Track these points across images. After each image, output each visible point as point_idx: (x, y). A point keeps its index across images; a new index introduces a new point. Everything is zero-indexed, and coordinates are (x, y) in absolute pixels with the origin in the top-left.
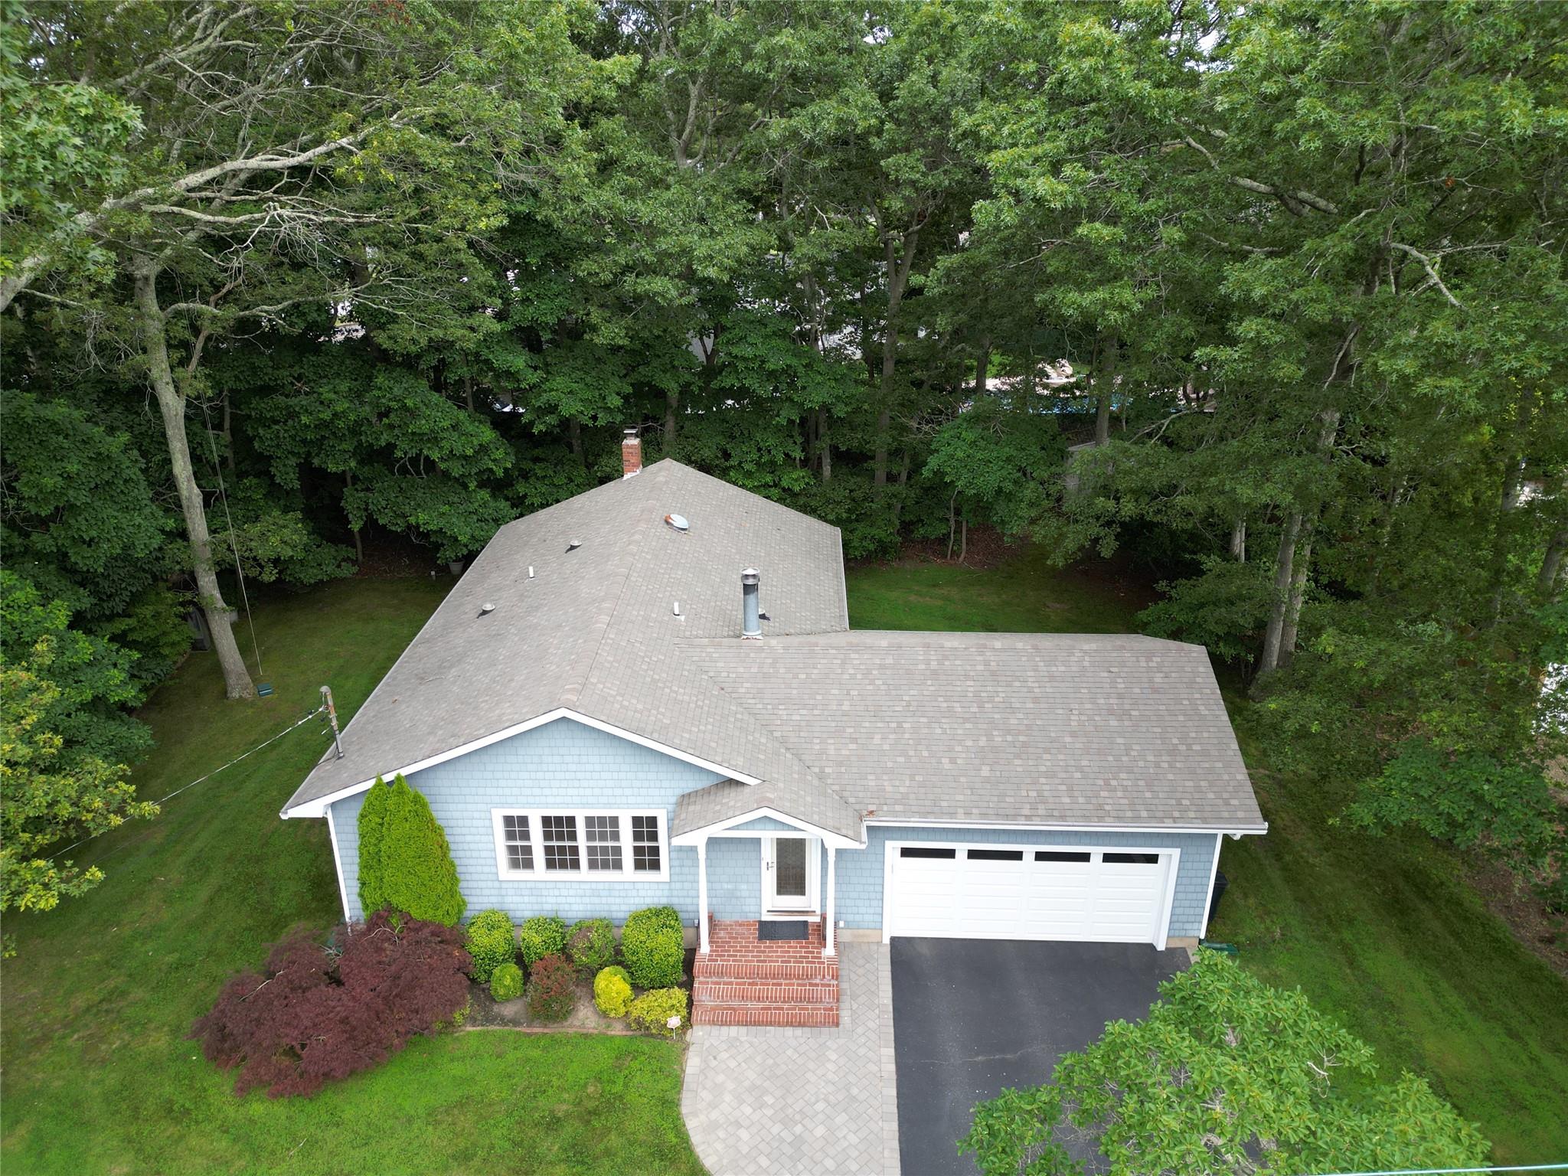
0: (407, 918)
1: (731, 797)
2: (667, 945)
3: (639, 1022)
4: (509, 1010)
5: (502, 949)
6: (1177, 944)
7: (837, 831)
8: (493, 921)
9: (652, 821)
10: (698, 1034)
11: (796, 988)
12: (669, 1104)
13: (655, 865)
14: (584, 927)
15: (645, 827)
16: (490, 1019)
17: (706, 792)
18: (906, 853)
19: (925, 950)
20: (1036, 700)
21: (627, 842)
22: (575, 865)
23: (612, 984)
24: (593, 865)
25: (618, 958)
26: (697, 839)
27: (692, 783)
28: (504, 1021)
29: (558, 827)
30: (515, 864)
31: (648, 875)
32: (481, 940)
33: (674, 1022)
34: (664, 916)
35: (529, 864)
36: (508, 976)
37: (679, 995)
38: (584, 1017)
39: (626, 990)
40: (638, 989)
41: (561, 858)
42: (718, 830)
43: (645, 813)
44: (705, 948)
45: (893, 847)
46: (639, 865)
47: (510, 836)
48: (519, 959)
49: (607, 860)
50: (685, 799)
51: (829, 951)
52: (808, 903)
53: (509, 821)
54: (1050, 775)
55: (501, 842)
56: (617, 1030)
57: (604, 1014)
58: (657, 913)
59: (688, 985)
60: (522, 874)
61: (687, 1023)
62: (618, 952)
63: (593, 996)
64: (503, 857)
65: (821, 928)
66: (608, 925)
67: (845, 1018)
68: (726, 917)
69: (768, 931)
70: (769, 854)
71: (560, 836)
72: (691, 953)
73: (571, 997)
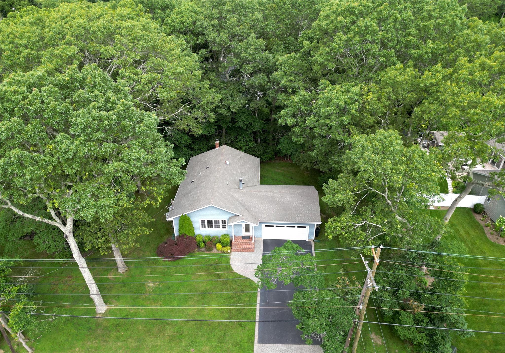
0: (187, 235)
1: (237, 218)
2: (227, 240)
3: (223, 251)
4: (203, 249)
5: (201, 240)
6: (309, 240)
7: (254, 223)
8: (200, 236)
9: (225, 221)
10: (232, 253)
11: (248, 246)
12: (228, 262)
13: (225, 228)
14: (214, 237)
15: (224, 222)
16: (200, 251)
17: (233, 217)
18: (266, 226)
19: (269, 241)
20: (288, 201)
21: (221, 224)
22: (212, 227)
23: (219, 246)
24: (215, 227)
25: (220, 242)
26: (232, 224)
27: (231, 215)
28: (202, 251)
29: (210, 222)
30: (203, 227)
31: (224, 229)
32: (198, 239)
33: (229, 251)
34: (227, 235)
35: (205, 227)
36: (202, 245)
37: (229, 247)
38: (215, 251)
39: (221, 246)
40: (223, 246)
41: (210, 226)
42: (236, 223)
43: (224, 220)
44: (233, 240)
45: (264, 225)
46: (223, 228)
47: (202, 223)
48: (204, 242)
49: (217, 227)
50: (230, 218)
51: (253, 241)
52: (251, 233)
53: (202, 221)
54: (289, 214)
55: (201, 224)
56: (220, 252)
57: (218, 250)
58: (226, 235)
59: (231, 246)
60: (204, 229)
61: (231, 251)
62: (220, 241)
63: (216, 247)
64: (201, 226)
65: (252, 238)
66: (218, 237)
67: (255, 251)
68: (237, 236)
69: (244, 238)
70: (244, 226)
71: (210, 223)
72: (231, 241)
73: (212, 247)
